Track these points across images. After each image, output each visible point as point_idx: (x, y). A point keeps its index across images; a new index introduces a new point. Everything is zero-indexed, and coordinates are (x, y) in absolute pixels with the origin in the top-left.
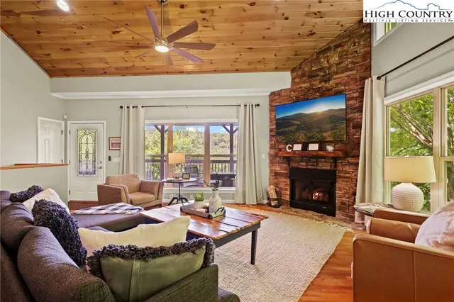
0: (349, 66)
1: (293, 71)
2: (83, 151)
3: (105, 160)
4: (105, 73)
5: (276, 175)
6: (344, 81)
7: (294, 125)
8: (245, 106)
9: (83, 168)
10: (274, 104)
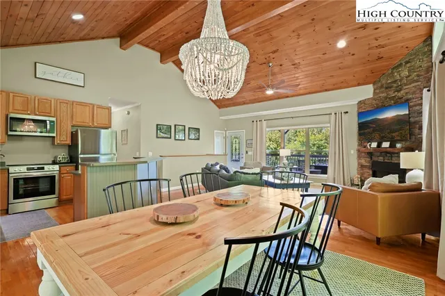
0: (415, 79)
1: (374, 83)
2: (234, 148)
3: (244, 152)
4: (244, 103)
5: (362, 166)
6: (412, 91)
7: (371, 127)
8: (335, 114)
9: (234, 158)
10: (360, 111)
